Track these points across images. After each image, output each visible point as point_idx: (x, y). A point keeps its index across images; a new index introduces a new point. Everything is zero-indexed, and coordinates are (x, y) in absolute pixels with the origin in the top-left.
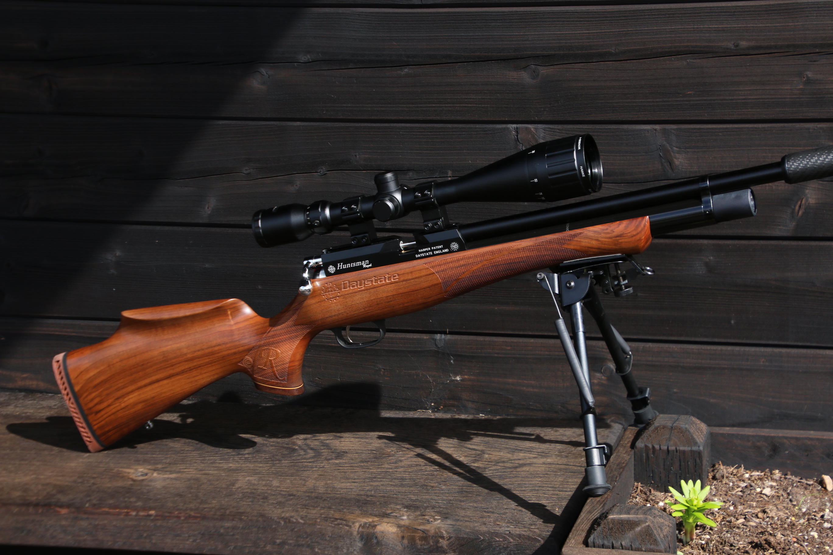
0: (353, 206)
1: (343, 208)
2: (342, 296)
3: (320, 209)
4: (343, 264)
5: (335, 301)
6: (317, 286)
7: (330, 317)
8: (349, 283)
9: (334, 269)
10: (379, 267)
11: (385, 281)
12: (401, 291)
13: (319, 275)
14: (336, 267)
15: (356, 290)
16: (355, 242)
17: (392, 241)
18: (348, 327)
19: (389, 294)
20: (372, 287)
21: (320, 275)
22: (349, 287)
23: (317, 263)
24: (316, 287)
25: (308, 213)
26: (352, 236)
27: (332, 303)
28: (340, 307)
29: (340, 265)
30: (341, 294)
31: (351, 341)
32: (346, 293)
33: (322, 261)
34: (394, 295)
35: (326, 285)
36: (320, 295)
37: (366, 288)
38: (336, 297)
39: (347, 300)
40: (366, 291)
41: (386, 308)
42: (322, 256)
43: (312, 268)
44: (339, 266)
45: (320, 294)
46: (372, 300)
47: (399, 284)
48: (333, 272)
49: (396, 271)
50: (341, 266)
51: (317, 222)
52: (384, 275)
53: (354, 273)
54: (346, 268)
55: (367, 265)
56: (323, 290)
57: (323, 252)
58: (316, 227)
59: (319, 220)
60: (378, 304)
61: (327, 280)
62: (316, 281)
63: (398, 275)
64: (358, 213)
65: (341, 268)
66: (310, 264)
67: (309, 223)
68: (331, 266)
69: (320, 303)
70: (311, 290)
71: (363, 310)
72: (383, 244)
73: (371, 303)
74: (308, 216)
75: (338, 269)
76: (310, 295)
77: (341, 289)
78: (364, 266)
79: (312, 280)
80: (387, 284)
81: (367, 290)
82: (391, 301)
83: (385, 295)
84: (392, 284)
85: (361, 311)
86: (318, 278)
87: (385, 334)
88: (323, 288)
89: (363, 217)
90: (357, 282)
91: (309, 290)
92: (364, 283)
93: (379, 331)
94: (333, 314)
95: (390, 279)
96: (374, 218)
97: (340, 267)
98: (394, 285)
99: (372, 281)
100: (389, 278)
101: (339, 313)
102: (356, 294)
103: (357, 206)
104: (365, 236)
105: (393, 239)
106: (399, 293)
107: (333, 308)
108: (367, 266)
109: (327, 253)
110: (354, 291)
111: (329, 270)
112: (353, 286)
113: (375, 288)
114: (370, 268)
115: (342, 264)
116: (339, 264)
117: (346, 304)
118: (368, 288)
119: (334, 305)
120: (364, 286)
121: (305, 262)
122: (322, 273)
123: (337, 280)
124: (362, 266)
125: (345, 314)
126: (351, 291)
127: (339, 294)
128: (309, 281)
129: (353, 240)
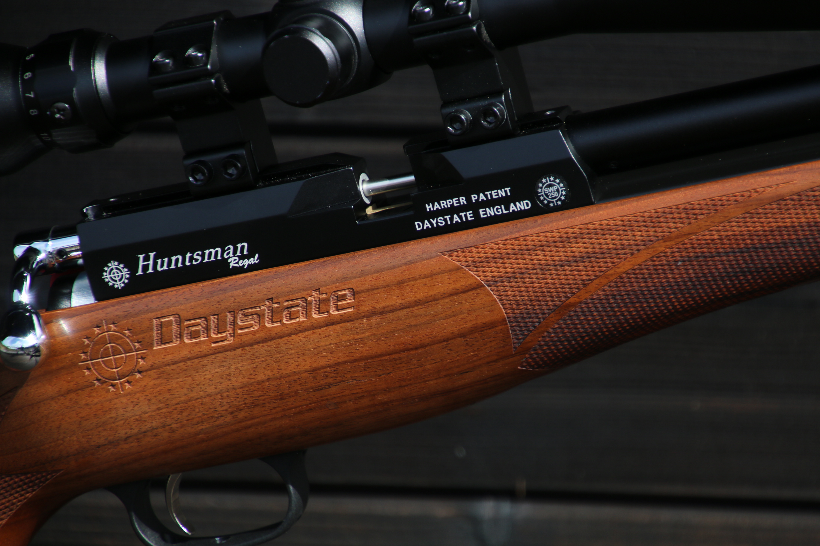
0: (191, 52)
1: (157, 58)
2: (152, 368)
3: (71, 63)
4: (156, 258)
5: (127, 386)
6: (62, 333)
7: (110, 443)
8: (180, 322)
9: (125, 272)
10: (287, 267)
11: (307, 314)
12: (364, 350)
13: (69, 296)
14: (132, 266)
15: (204, 348)
16: (199, 177)
17: (330, 172)
18: (174, 480)
19: (323, 362)
20: (261, 335)
21: (73, 295)
22: (181, 336)
23: (61, 252)
24: (59, 339)
25: (28, 75)
26: (188, 155)
27: (117, 395)
28: (146, 408)
29: (147, 259)
30: (150, 361)
31: (185, 530)
32: (169, 358)
33: (82, 246)
34: (338, 364)
35: (97, 330)
36: (73, 365)
37: (238, 340)
38: (131, 373)
39: (173, 384)
40: (239, 352)
41: (311, 409)
42: (79, 227)
43: (44, 268)
44: (141, 263)
45: (75, 365)
46: (260, 383)
47: (356, 324)
48: (119, 285)
49: (345, 279)
50: (151, 262)
51: (64, 109)
52: (304, 294)
53: (196, 288)
54: (169, 271)
55: (242, 257)
56: (83, 349)
57: (85, 215)
58: (58, 124)
59: (70, 101)
60: (282, 397)
61: (100, 315)
62: (57, 317)
63: (354, 293)
64: (210, 74)
65: (150, 270)
66: (40, 257)
67: (33, 112)
68: (113, 264)
69: (73, 396)
70: (44, 350)
71: (229, 418)
72: (300, 183)
73: (257, 394)
74: (28, 85)
75: (140, 272)
76: (38, 365)
77: (152, 345)
78: (233, 262)
79: (44, 314)
80: (314, 327)
81: (242, 346)
82: (330, 385)
83: (307, 364)
84: (333, 324)
85: (220, 421)
86: (65, 304)
87: (305, 501)
88: (86, 341)
89: (226, 88)
90: (206, 319)
91: (36, 349)
92: (234, 323)
93: (285, 491)
94: (122, 433)
95: (323, 308)
96: (267, 92)
97: (145, 268)
98: (337, 327)
99: (260, 316)
100: (321, 308)
101: (144, 429)
102: (205, 361)
103: (206, 50)
104: (237, 158)
105: (334, 167)
106: (357, 356)
107: (121, 411)
108: (241, 263)
109: (98, 216)
110: (197, 350)
111: (106, 276)
112: (194, 335)
113: (271, 339)
114: (252, 268)
115: (152, 255)
116: (141, 257)
117: (167, 396)
118: (245, 339)
119: (124, 400)
120: (234, 335)
121: (19, 251)
122: (81, 290)
123: (137, 314)
124: (225, 262)
125: (165, 434)
126: (185, 353)
127: (141, 362)
128: (34, 318)
129: (194, 171)
